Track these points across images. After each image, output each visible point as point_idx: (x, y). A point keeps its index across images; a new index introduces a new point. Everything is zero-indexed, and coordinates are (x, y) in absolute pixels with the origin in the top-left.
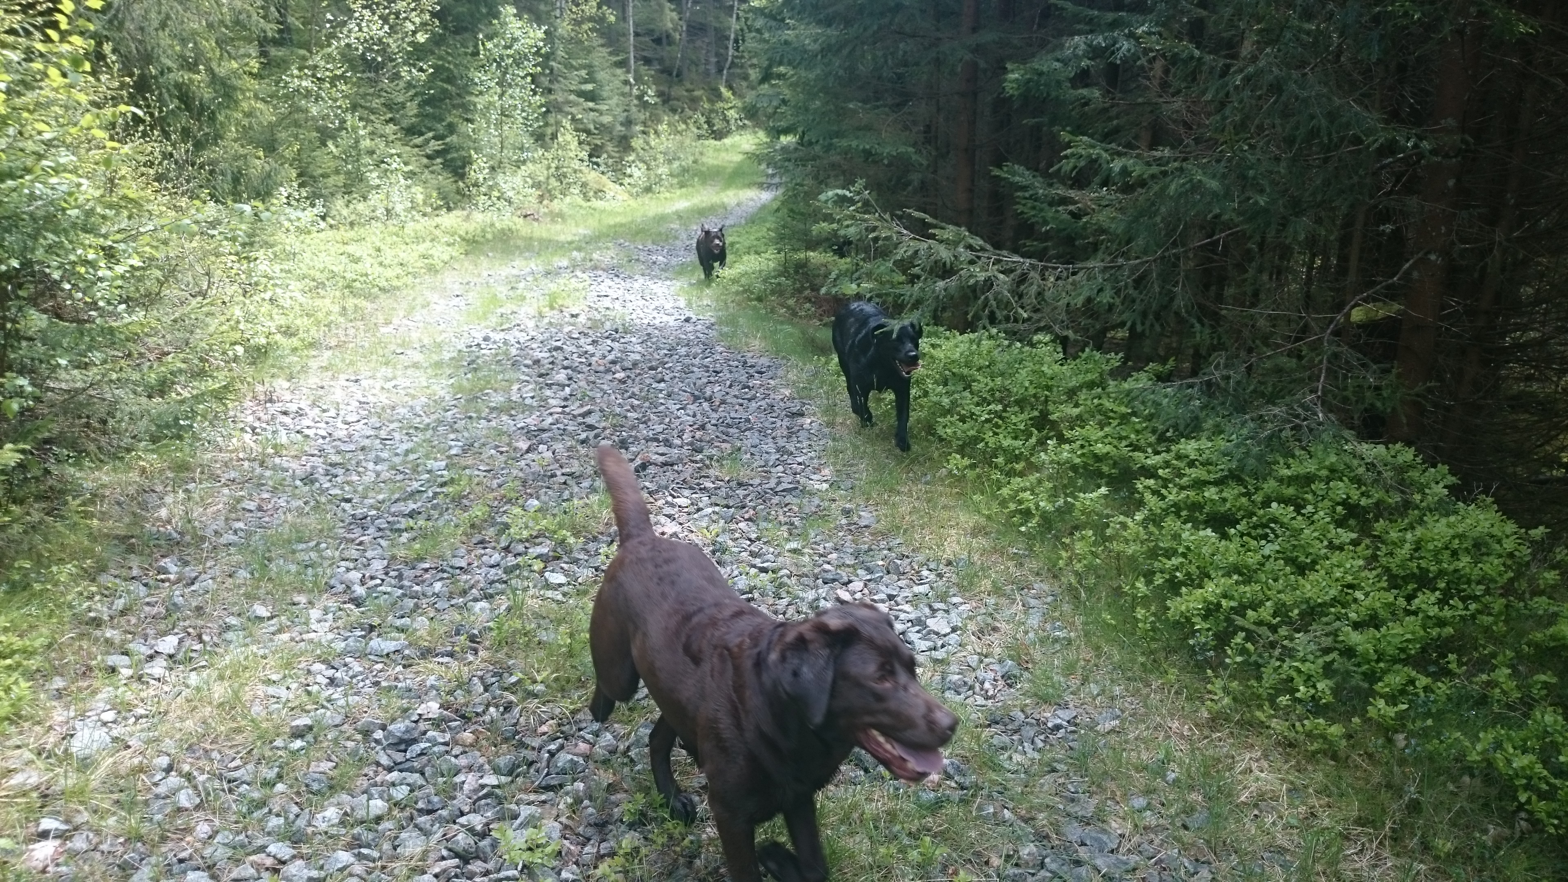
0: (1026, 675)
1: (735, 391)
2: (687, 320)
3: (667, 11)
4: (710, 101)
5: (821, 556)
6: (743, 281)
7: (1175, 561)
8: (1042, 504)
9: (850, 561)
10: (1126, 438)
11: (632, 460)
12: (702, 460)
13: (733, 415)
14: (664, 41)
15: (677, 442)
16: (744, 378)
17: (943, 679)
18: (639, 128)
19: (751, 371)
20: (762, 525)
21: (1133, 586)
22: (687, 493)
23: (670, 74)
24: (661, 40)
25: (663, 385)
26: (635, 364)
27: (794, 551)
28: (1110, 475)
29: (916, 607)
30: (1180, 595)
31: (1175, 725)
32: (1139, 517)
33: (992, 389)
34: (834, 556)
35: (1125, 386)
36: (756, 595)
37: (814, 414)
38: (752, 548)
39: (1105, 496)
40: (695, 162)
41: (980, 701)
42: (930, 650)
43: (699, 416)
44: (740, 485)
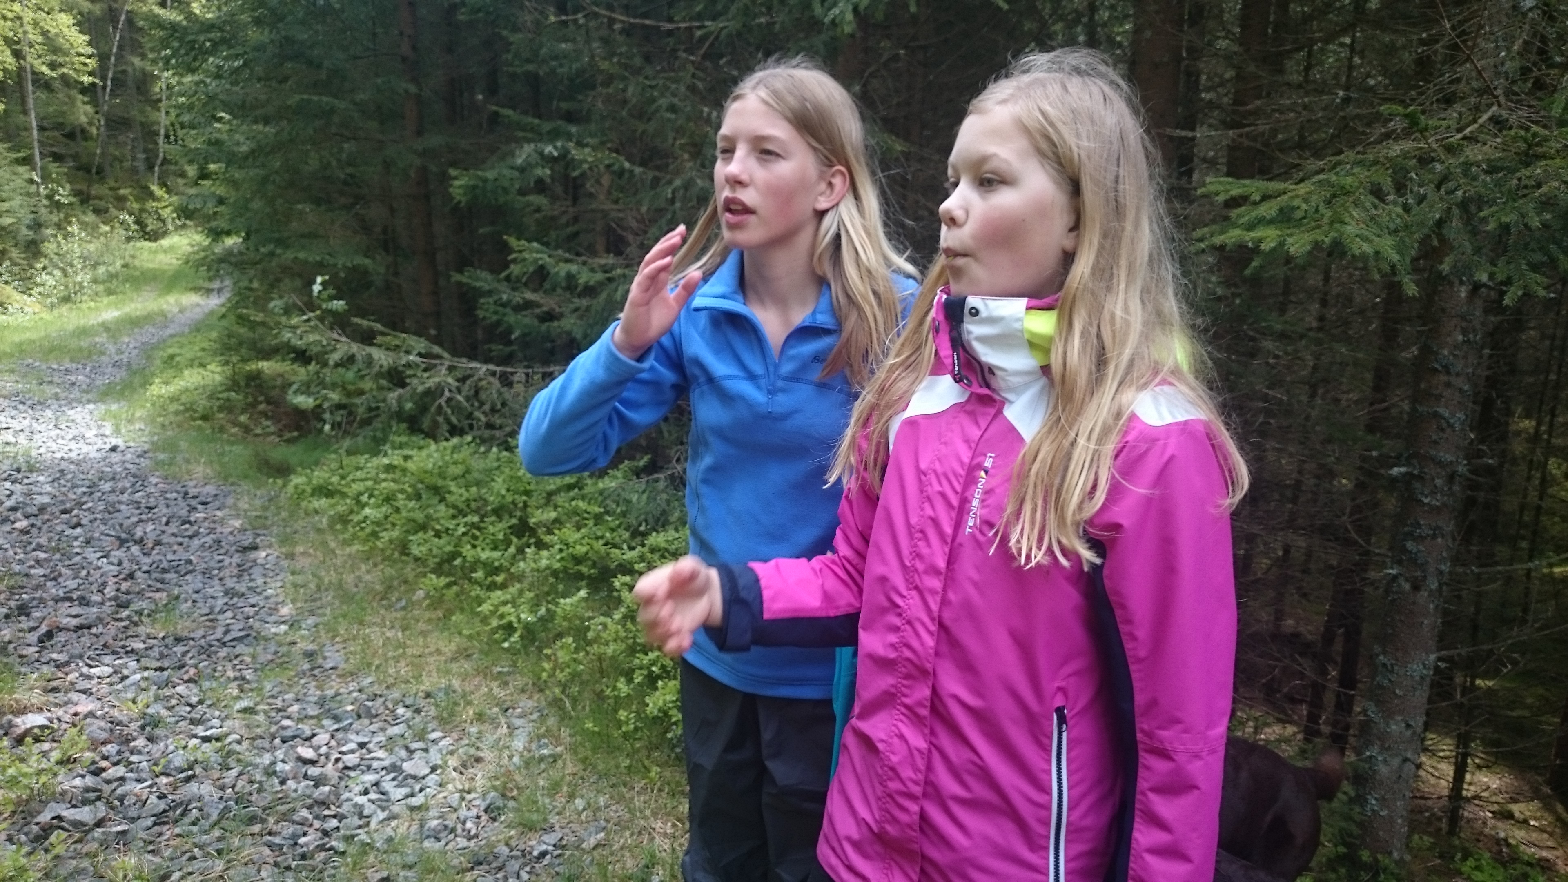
0: (511, 804)
1: (173, 528)
2: (114, 449)
3: (79, 104)
4: (138, 199)
5: (279, 710)
6: (184, 398)
7: (652, 655)
8: (523, 616)
9: (313, 711)
10: (602, 537)
11: (32, 629)
12: (129, 617)
13: (170, 557)
14: (79, 135)
15: (97, 598)
16: (183, 512)
17: (422, 826)
18: (49, 231)
19: (194, 503)
20: (206, 684)
21: (615, 688)
22: (107, 659)
23: (89, 171)
24: (74, 134)
25: (79, 530)
26: (42, 509)
27: (245, 710)
28: (590, 576)
29: (391, 751)
30: (656, 689)
31: (658, 825)
32: (617, 616)
33: (468, 500)
34: (295, 708)
35: (601, 485)
36: (198, 770)
37: (270, 546)
38: (193, 715)
39: (586, 600)
40: (125, 266)
41: (462, 842)
42: (407, 797)
43: (126, 564)
44: (178, 640)
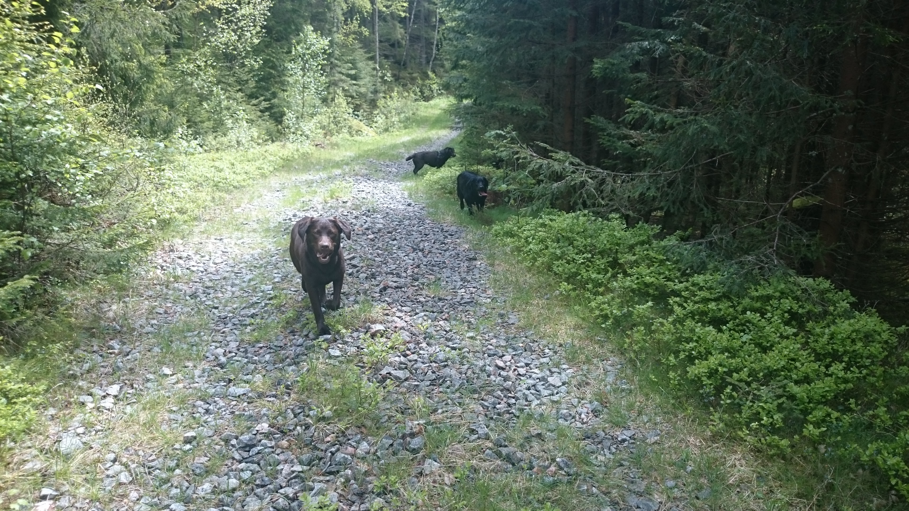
0: (605, 410)
1: (437, 246)
2: (409, 205)
3: (398, 28)
4: (422, 79)
5: (487, 340)
6: (442, 182)
7: (692, 345)
8: (614, 311)
9: (503, 343)
10: (663, 273)
11: (377, 285)
12: (418, 285)
13: (436, 259)
14: (396, 45)
15: (404, 275)
16: (442, 238)
17: (558, 412)
18: (382, 95)
19: (446, 234)
20: (453, 322)
21: (667, 359)
22: (409, 304)
23: (400, 64)
24: (394, 44)
25: (395, 242)
26: (380, 230)
27: (471, 338)
28: (653, 295)
29: (542, 370)
30: (695, 364)
31: (692, 439)
32: (670, 319)
33: (585, 245)
34: (494, 340)
35: (663, 243)
36: (449, 363)
37: (482, 259)
38: (447, 336)
39: (651, 307)
40: (413, 114)
41: (579, 425)
42: (550, 395)
43: (416, 260)
44: (440, 299)
